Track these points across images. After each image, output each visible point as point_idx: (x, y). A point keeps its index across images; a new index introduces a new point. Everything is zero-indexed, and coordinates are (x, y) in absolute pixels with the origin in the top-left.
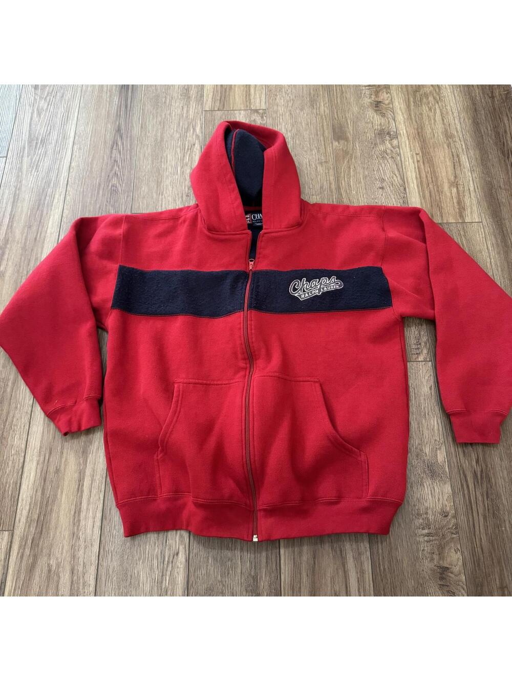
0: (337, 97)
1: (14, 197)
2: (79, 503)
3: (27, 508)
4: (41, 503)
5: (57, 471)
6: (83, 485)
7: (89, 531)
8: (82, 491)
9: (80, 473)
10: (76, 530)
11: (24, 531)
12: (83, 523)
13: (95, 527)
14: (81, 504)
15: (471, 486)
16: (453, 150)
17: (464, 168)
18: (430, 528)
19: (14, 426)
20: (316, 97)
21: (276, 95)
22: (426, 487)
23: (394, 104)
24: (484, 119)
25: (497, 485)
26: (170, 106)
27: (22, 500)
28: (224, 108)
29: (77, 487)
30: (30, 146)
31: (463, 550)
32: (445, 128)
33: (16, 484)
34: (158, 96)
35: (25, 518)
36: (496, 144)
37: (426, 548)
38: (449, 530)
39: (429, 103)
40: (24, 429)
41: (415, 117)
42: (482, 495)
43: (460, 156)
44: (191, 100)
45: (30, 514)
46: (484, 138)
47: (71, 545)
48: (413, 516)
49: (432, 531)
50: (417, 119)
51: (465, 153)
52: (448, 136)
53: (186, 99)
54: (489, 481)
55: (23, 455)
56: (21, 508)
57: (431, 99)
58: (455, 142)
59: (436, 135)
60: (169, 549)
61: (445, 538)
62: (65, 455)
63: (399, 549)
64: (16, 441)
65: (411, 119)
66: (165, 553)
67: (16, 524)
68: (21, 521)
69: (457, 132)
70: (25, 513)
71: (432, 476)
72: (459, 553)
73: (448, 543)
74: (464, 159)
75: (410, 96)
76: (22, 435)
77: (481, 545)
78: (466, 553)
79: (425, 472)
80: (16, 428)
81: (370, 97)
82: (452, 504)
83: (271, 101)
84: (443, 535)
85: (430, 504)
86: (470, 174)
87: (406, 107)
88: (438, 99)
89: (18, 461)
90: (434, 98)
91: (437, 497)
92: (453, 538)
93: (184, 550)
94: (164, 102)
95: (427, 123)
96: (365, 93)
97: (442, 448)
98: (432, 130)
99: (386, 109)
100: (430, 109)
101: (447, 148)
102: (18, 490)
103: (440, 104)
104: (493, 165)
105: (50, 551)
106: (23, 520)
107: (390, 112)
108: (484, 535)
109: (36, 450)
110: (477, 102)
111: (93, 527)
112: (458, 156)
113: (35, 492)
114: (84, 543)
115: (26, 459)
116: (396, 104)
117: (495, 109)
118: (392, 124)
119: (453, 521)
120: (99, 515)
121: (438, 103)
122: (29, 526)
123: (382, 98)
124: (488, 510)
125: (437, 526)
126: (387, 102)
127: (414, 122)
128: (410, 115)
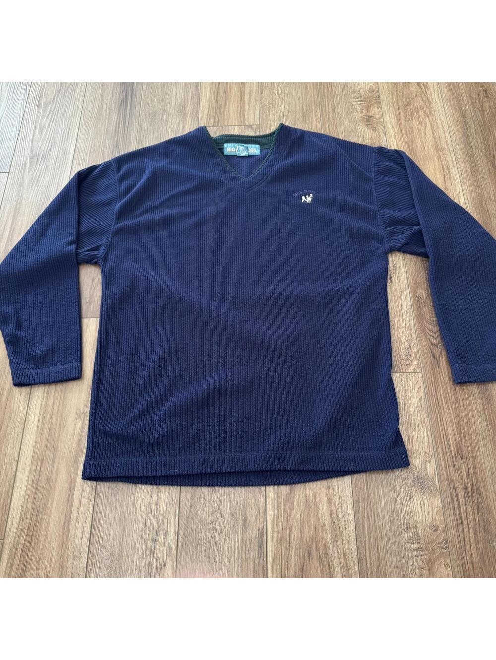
0: (329, 112)
1: (15, 210)
2: (69, 513)
3: (18, 517)
4: (32, 512)
5: (49, 480)
6: (73, 495)
7: (78, 541)
8: (72, 501)
9: (71, 482)
10: (65, 540)
11: (14, 541)
12: (72, 533)
13: (84, 536)
14: (71, 513)
15: (461, 499)
16: (443, 163)
17: (454, 180)
18: (420, 543)
19: (8, 435)
20: (308, 113)
21: (269, 111)
22: (415, 500)
23: (385, 119)
24: (474, 132)
25: (489, 499)
26: (166, 122)
27: (14, 509)
28: (218, 123)
29: (67, 496)
30: (31, 162)
31: (453, 565)
32: (436, 142)
33: (8, 493)
34: (155, 112)
35: (16, 527)
36: (486, 156)
37: (415, 563)
38: (439, 545)
39: (419, 117)
40: (17, 438)
41: (406, 130)
42: (473, 509)
43: (451, 168)
44: (187, 117)
45: (21, 523)
46: (474, 150)
47: (59, 555)
48: (402, 529)
49: (422, 545)
50: (408, 133)
51: (455, 166)
52: (438, 148)
53: (182, 116)
54: (480, 495)
55: (15, 464)
56: (13, 517)
57: (421, 113)
58: (445, 154)
59: (426, 148)
60: (157, 560)
61: (434, 553)
62: (56, 464)
63: (388, 563)
64: (9, 451)
65: (402, 133)
66: (152, 564)
67: (7, 533)
68: (12, 531)
69: (447, 145)
70: (16, 522)
71: (422, 489)
72: (449, 569)
73: (438, 558)
74: (454, 172)
75: (400, 110)
76: (16, 444)
77: (472, 561)
78: (456, 569)
79: (414, 484)
80: (10, 437)
81: (362, 112)
82: (442, 517)
83: (264, 117)
84: (433, 550)
85: (419, 517)
86: (460, 186)
87: (396, 121)
88: (429, 113)
89: (10, 469)
90: (425, 112)
91: (426, 510)
92: (443, 553)
93: (171, 562)
94: (161, 118)
95: (417, 137)
96: (356, 108)
97: (432, 460)
98: (423, 143)
99: (377, 123)
100: (421, 123)
101: (437, 160)
102: (10, 499)
103: (430, 118)
104: (483, 177)
105: (39, 561)
106: (14, 529)
107: (381, 126)
108: (475, 550)
109: (28, 459)
110: (467, 116)
111: (82, 537)
112: (448, 168)
113: (26, 501)
114: (72, 553)
115: (18, 469)
116: (387, 118)
117: (485, 122)
118: (383, 137)
119: (443, 535)
120: (88, 525)
121: (428, 117)
122: (20, 535)
123: (373, 112)
124: (479, 524)
125: (427, 540)
126: (377, 117)
127: (405, 135)
128: (401, 129)
